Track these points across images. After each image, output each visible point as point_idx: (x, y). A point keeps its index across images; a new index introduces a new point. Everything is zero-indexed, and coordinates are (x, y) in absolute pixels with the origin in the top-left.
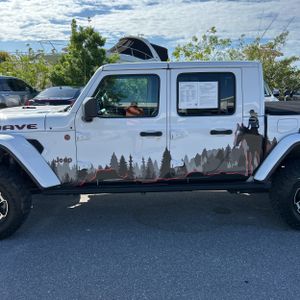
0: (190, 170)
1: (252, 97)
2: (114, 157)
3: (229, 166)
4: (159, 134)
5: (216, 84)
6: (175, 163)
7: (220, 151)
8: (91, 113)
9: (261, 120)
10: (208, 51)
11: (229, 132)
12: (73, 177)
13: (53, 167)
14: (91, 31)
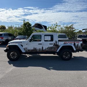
0: (46, 50)
1: (56, 39)
2: (34, 48)
3: (53, 49)
4: (41, 44)
5: (50, 37)
6: (44, 49)
7: (51, 47)
8: (31, 41)
9: (57, 42)
10: (56, 28)
11: (52, 44)
12: (27, 51)
13: (24, 49)
14: (28, 23)
